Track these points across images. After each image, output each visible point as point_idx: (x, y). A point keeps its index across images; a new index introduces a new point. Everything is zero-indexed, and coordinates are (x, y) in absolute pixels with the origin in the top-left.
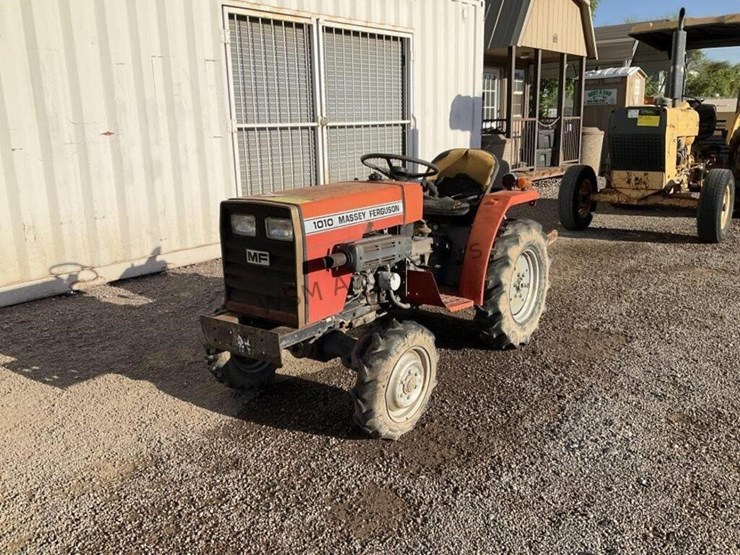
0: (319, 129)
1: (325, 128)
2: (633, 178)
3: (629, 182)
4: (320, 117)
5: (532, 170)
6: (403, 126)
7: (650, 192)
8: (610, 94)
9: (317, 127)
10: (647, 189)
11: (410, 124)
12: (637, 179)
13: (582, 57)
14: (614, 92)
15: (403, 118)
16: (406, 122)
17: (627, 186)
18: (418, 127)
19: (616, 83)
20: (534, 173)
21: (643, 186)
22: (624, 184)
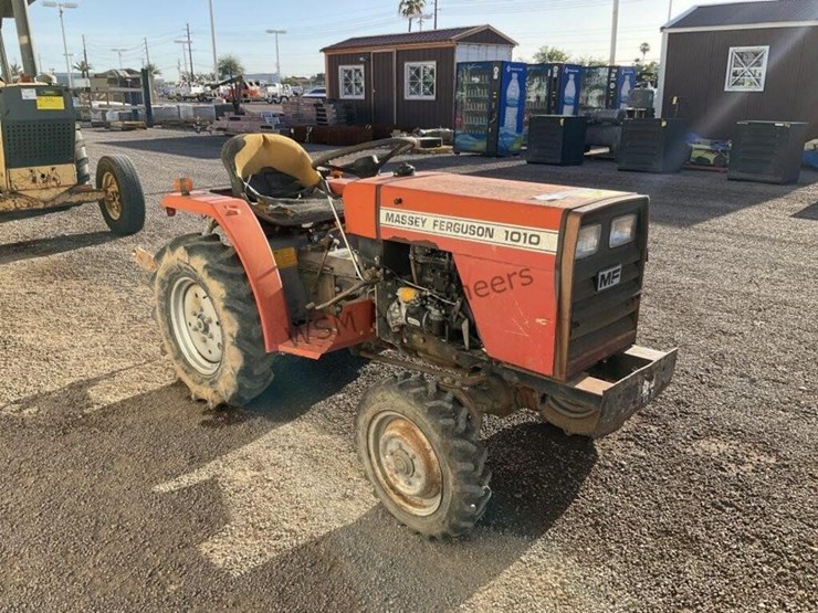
2: (38, 176)
3: (34, 180)
7: (63, 190)
10: (58, 186)
12: (43, 176)
17: (33, 186)
21: (54, 183)
22: (28, 184)
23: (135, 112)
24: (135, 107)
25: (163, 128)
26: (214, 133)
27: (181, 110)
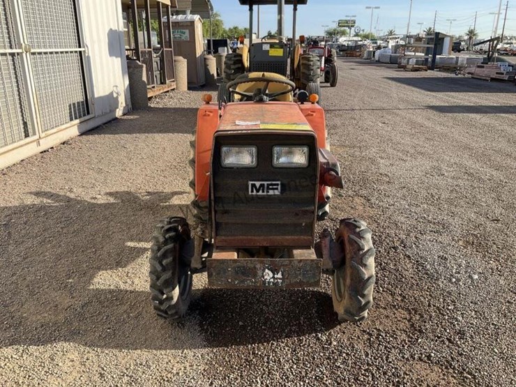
0: (24, 55)
1: (28, 54)
4: (23, 44)
5: (154, 87)
6: (80, 52)
8: (184, 33)
9: (22, 53)
11: (84, 51)
13: (168, 6)
14: (187, 32)
15: (80, 47)
16: (82, 49)
18: (90, 55)
19: (187, 26)
20: (155, 89)
23: (427, 59)
24: (427, 57)
25: (440, 71)
26: (467, 76)
27: (460, 59)
